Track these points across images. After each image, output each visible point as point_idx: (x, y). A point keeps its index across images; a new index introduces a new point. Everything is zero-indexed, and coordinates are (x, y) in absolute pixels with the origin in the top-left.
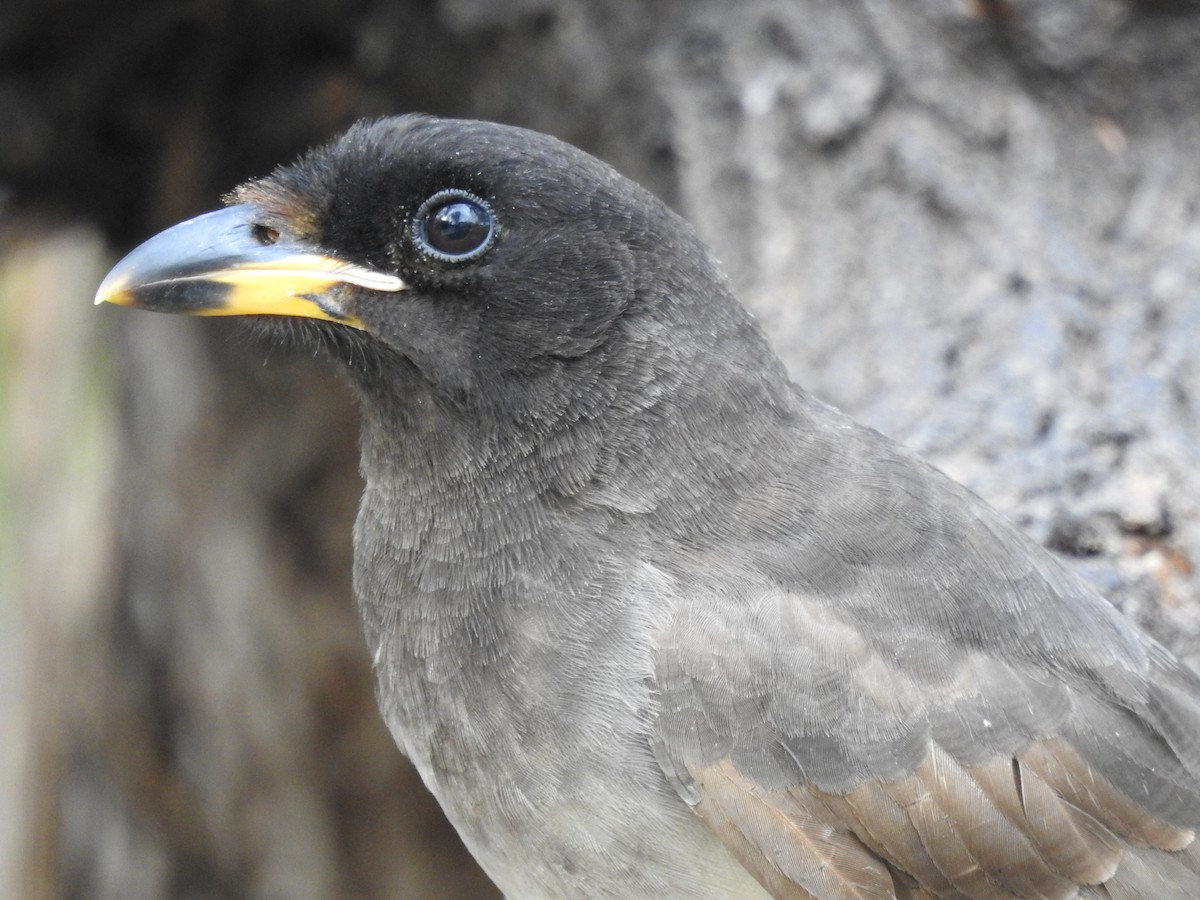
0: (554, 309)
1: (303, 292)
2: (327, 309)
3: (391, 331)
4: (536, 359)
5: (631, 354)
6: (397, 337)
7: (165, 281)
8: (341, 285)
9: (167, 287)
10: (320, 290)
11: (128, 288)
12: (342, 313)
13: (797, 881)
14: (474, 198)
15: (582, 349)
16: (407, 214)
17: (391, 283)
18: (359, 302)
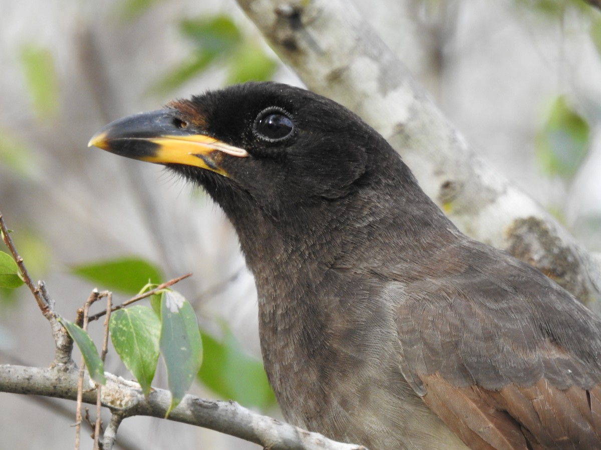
0: (324, 173)
1: (196, 153)
2: (208, 163)
3: (240, 177)
4: (312, 197)
5: (360, 203)
6: (243, 180)
7: (125, 138)
8: (216, 151)
9: (126, 141)
10: (205, 153)
11: (106, 140)
12: (216, 166)
13: (476, 432)
14: (286, 112)
15: (336, 195)
16: (251, 117)
17: (240, 152)
18: (225, 161)
